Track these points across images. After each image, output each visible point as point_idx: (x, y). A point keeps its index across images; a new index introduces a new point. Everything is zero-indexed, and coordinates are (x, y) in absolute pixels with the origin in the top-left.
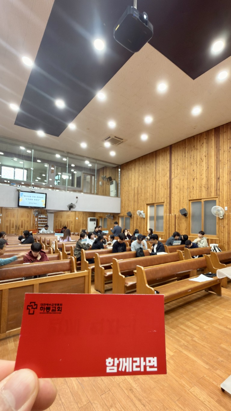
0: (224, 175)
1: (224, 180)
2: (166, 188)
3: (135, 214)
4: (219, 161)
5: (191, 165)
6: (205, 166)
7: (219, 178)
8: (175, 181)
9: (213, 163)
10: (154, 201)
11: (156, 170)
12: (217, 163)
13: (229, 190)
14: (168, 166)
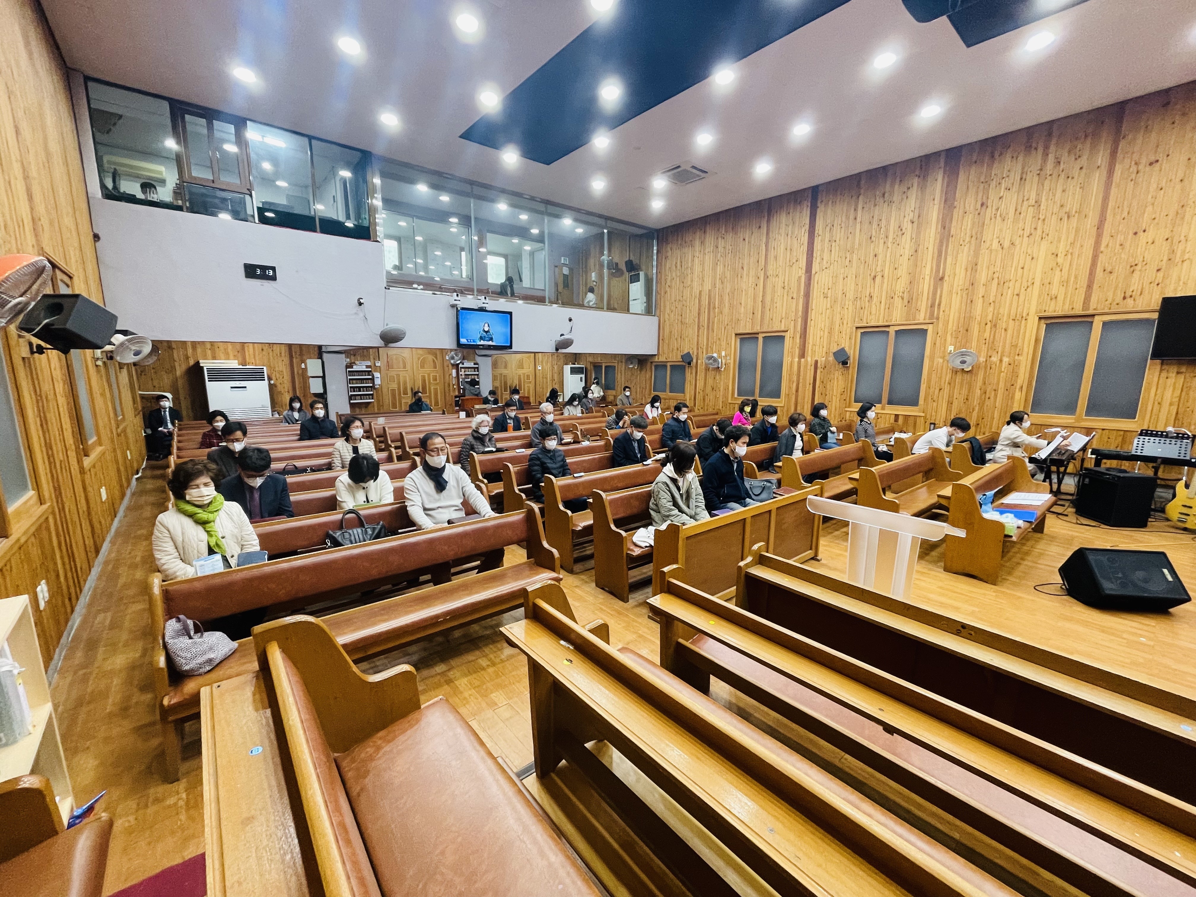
0: (957, 271)
1: (955, 285)
2: (795, 296)
3: (699, 358)
4: (949, 235)
5: (869, 241)
6: (907, 247)
7: (942, 279)
8: (822, 280)
9: (932, 240)
11: (767, 250)
12: (941, 242)
13: (964, 308)
14: (804, 241)
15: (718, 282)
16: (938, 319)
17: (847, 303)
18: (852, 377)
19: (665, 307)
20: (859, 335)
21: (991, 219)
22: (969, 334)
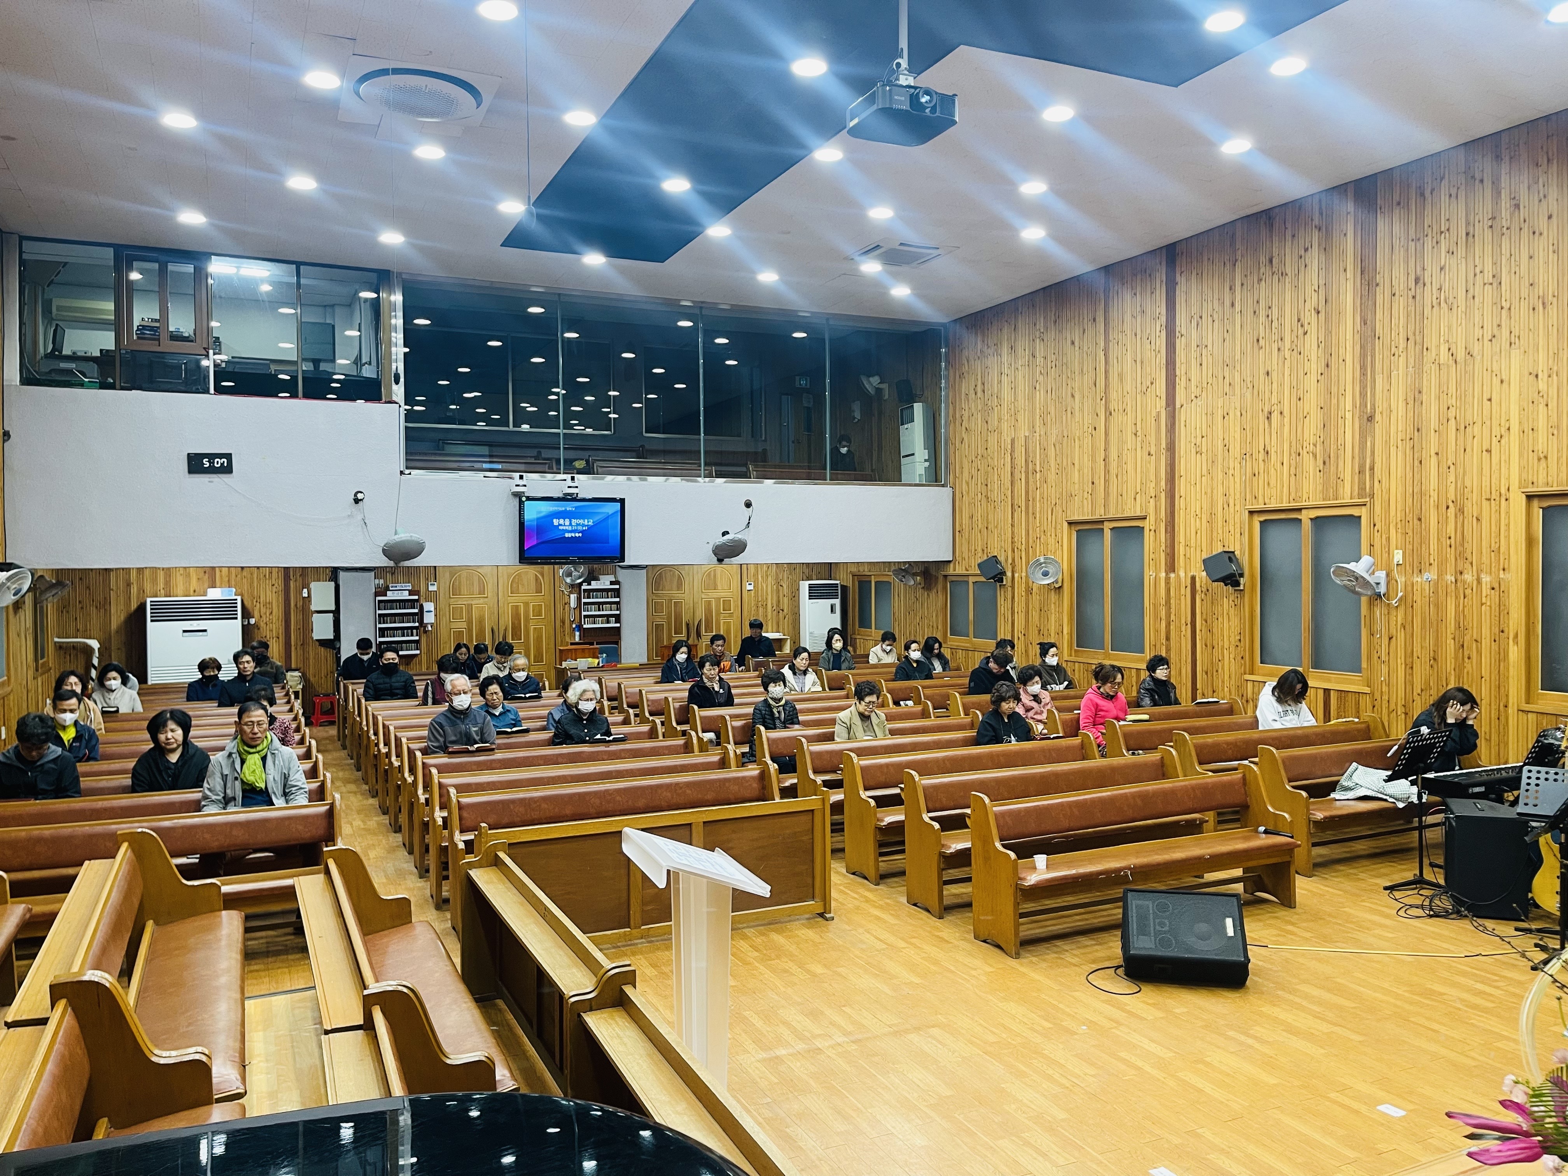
0: (1393, 406)
1: (1393, 430)
2: (1153, 450)
4: (1374, 337)
5: (1256, 348)
8: (1190, 420)
9: (1349, 346)
10: (1102, 513)
11: (1107, 362)
12: (1363, 348)
13: (1411, 474)
14: (1160, 346)
15: (1038, 423)
16: (1372, 496)
17: (1231, 466)
18: (1252, 608)
19: (961, 469)
20: (1256, 526)
21: (1433, 307)
22: (1423, 526)
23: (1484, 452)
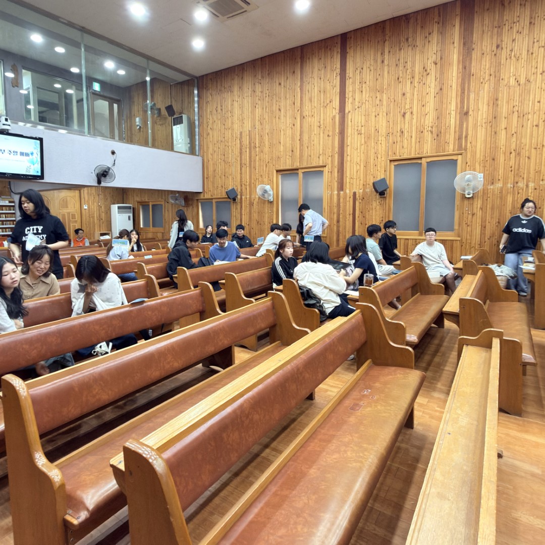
0: (480, 107)
1: (479, 119)
2: (330, 134)
3: (244, 194)
4: (470, 74)
5: (397, 82)
6: (433, 85)
7: (467, 113)
8: (355, 119)
9: (455, 79)
10: (298, 164)
12: (463, 80)
13: (490, 139)
14: (336, 84)
15: (257, 123)
16: (466, 149)
17: (380, 139)
18: (389, 206)
19: (208, 148)
20: (393, 167)
21: (507, 59)
22: (496, 162)
23: (534, 127)
